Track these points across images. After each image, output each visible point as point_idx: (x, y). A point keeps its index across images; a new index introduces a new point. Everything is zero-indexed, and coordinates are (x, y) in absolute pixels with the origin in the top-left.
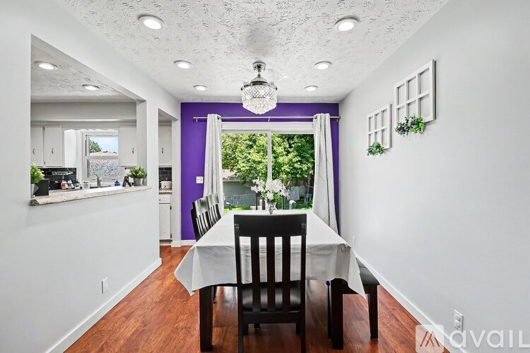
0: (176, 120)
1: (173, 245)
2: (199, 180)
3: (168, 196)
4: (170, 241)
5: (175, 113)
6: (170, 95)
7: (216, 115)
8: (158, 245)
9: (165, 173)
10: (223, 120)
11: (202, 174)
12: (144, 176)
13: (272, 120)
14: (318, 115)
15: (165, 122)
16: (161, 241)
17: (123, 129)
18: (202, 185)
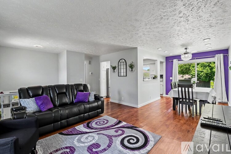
0: (164, 62)
1: (163, 96)
2: (171, 78)
3: (162, 82)
4: (162, 95)
5: (164, 60)
6: (163, 56)
7: (176, 59)
8: (160, 95)
9: (161, 76)
10: (178, 61)
11: (172, 77)
12: (157, 77)
13: (196, 59)
14: (217, 55)
15: (161, 63)
16: (161, 94)
17: (151, 65)
18: (172, 80)
